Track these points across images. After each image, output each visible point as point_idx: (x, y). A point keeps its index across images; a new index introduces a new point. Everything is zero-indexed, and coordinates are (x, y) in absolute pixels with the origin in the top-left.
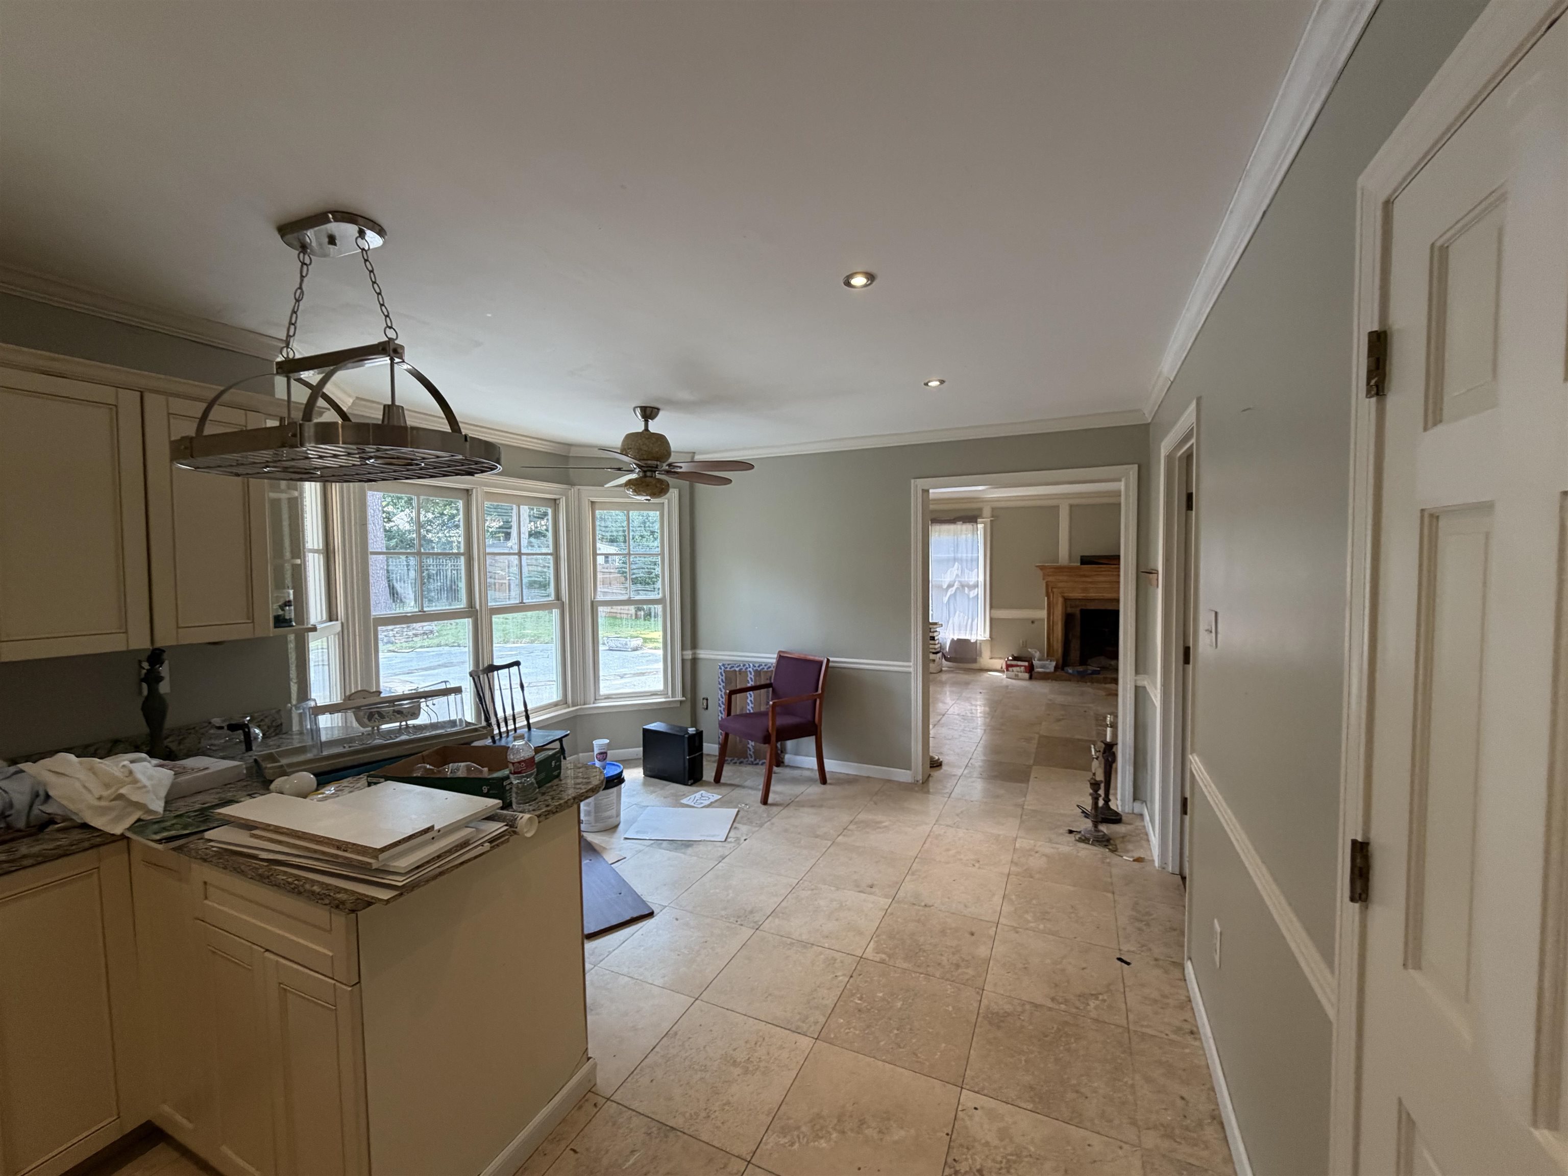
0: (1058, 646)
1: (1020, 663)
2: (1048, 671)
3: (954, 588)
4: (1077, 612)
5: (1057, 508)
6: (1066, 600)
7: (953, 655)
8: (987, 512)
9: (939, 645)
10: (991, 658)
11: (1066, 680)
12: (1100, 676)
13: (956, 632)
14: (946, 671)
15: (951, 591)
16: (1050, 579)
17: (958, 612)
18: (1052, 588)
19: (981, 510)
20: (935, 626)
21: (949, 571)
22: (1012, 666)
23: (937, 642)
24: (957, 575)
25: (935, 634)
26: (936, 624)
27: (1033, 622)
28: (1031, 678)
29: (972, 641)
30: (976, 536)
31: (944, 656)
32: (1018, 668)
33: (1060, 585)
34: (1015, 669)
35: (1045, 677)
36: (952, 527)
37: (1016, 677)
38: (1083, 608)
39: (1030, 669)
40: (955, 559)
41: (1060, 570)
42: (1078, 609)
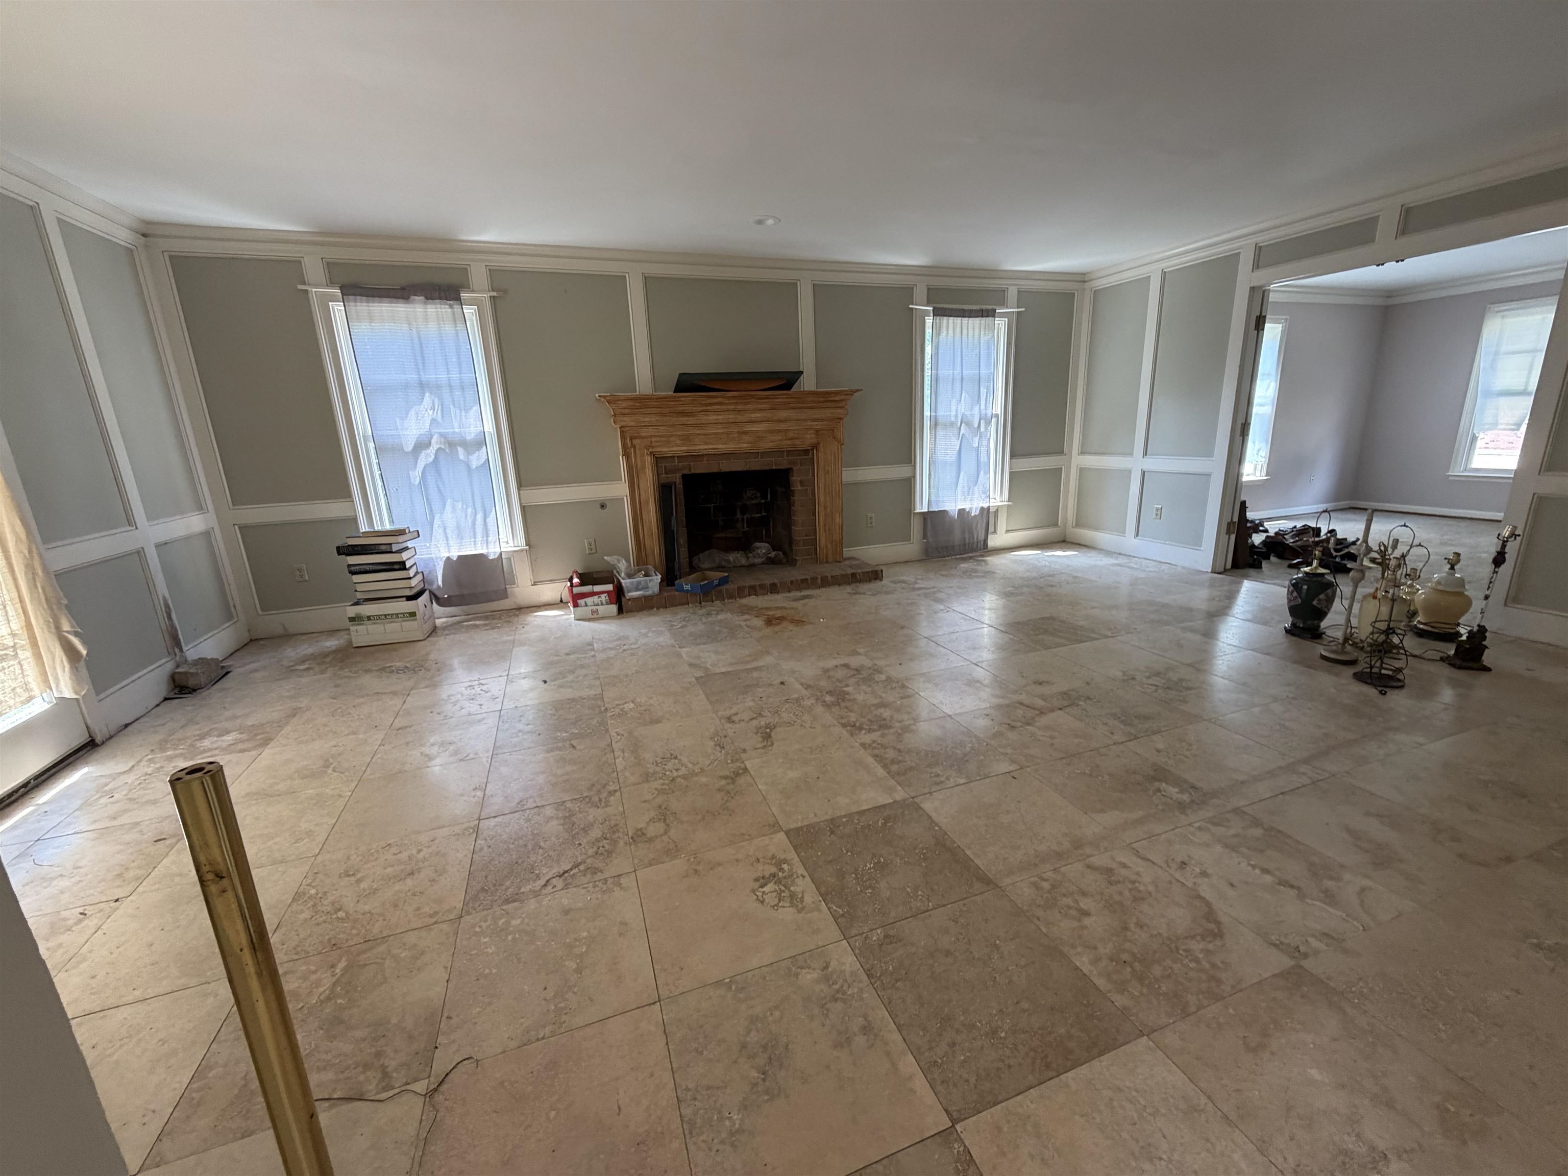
0: (654, 545)
1: (597, 588)
2: (649, 593)
3: (432, 451)
4: (677, 478)
5: (621, 280)
6: (658, 460)
7: (456, 592)
8: (479, 276)
9: (420, 577)
10: (535, 584)
11: (681, 604)
12: (731, 586)
13: (451, 542)
14: (446, 627)
15: (427, 457)
16: (629, 421)
17: (449, 502)
18: (631, 439)
19: (464, 271)
20: (401, 539)
21: (412, 412)
22: (583, 596)
23: (412, 573)
24: (433, 421)
25: (405, 556)
26: (401, 532)
27: (603, 506)
28: (620, 611)
29: (491, 557)
30: (460, 326)
31: (436, 598)
32: (595, 599)
33: (645, 432)
34: (589, 600)
35: (646, 605)
36: (400, 309)
37: (594, 617)
38: (686, 472)
39: (618, 595)
40: (423, 386)
41: (641, 403)
42: (679, 475)
